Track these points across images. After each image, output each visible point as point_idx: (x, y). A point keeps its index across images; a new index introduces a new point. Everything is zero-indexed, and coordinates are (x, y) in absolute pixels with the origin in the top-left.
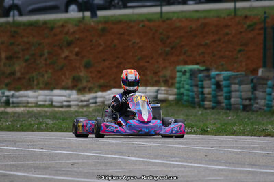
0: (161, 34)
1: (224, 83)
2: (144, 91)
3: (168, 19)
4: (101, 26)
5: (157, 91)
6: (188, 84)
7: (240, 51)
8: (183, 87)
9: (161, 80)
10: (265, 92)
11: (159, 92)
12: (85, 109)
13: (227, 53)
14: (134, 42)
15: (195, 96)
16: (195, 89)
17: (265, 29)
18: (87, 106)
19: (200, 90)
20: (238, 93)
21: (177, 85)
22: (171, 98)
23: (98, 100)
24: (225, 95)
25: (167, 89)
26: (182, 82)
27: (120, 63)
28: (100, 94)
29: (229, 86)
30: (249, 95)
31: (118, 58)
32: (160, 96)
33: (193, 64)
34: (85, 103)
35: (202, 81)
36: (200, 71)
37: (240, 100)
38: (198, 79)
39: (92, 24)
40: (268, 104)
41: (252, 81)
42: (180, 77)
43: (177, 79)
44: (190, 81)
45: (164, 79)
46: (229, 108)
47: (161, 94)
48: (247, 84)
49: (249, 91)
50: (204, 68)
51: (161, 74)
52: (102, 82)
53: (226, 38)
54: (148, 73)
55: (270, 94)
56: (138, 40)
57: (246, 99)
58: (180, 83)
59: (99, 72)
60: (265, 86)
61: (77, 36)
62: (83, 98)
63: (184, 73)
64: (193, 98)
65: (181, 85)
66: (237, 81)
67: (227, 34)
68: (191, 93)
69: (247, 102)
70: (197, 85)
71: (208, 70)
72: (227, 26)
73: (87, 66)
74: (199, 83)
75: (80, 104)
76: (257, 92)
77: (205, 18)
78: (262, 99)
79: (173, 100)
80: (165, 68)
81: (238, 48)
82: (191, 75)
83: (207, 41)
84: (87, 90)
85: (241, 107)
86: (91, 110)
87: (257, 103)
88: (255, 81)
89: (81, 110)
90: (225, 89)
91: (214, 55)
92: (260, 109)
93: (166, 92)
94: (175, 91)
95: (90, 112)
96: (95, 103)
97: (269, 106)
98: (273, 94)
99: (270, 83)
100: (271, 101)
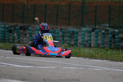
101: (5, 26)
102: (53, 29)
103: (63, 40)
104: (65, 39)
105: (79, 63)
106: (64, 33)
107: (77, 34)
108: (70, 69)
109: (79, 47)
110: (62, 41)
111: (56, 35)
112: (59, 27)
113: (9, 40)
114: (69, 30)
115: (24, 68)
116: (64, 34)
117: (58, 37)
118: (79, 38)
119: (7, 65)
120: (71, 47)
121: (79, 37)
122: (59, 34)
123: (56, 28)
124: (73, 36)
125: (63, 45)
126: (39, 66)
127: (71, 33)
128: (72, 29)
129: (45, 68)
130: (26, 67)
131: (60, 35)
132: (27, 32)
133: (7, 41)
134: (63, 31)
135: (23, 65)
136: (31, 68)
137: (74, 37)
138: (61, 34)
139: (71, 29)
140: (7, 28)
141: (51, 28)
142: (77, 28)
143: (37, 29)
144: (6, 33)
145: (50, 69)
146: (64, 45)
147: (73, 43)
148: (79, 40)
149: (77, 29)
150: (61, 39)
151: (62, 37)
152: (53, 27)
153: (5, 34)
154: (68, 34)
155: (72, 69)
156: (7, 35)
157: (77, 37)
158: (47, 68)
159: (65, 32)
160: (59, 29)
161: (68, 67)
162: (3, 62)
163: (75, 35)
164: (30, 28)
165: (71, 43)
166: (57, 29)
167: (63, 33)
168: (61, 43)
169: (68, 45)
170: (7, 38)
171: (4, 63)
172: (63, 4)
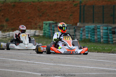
0: (38, 8)
2: (30, 31)
3: (41, 1)
4: (13, 4)
5: (35, 32)
6: (48, 29)
7: (71, 15)
8: (46, 30)
9: (38, 27)
10: (79, 33)
11: (36, 32)
12: (4, 39)
13: (66, 16)
14: (27, 11)
15: (51, 34)
16: (51, 31)
17: (80, 6)
18: (6, 38)
19: (53, 31)
21: (44, 29)
22: (41, 35)
23: (11, 35)
25: (39, 31)
26: (46, 28)
27: (21, 20)
28: (11, 33)
30: (73, 34)
31: (20, 17)
32: (37, 34)
33: (51, 20)
34: (5, 36)
35: (54, 28)
36: (53, 24)
38: (52, 27)
39: (9, 3)
40: (80, 38)
41: (74, 28)
42: (45, 26)
43: (44, 27)
44: (49, 28)
45: (39, 27)
47: (37, 33)
48: (72, 29)
49: (73, 32)
50: (55, 22)
51: (38, 24)
52: (13, 27)
53: (65, 10)
54: (33, 24)
55: (82, 34)
56: (28, 10)
58: (44, 28)
59: (12, 23)
60: (79, 30)
61: (3, 8)
62: (4, 34)
63: (46, 24)
64: (50, 35)
65: (45, 29)
66: (68, 28)
67: (66, 8)
68: (49, 33)
70: (52, 30)
71: (56, 23)
72: (66, 5)
73: (7, 21)
74: (53, 29)
75: (3, 37)
76: (76, 33)
77: (57, 1)
78: (78, 36)
79: (41, 36)
80: (40, 22)
81: (70, 14)
82: (49, 25)
83: (57, 11)
84: (6, 31)
86: (7, 39)
87: (76, 37)
88: (75, 28)
89: (3, 39)
91: (60, 17)
93: (39, 32)
94: (43, 32)
95: (6, 40)
96: (9, 36)
97: (81, 38)
98: (83, 33)
99: (81, 29)
100: (82, 36)
101: (108, 28)
113: (113, 42)
133: (110, 42)
140: (110, 30)
144: (110, 34)
153: (108, 35)
156: (110, 37)
170: (110, 40)
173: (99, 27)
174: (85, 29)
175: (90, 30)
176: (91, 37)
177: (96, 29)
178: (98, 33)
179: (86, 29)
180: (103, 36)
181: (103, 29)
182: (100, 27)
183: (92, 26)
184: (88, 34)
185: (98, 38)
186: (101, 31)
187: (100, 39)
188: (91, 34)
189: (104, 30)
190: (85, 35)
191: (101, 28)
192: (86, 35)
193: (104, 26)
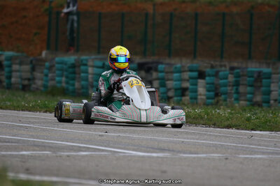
1: (5, 63)
7: (36, 34)
10: (42, 73)
20: (18, 74)
24: (6, 74)
29: (10, 66)
30: (28, 75)
37: (19, 80)
40: (44, 84)
41: (31, 62)
46: (9, 87)
48: (27, 65)
49: (29, 72)
55: (47, 75)
57: (25, 79)
60: (42, 67)
66: (17, 61)
69: (26, 82)
76: (35, 73)
78: (39, 80)
85: (20, 87)
87: (35, 84)
88: (34, 62)
90: (7, 69)
92: (37, 89)
97: (45, 86)
98: (50, 75)
99: (47, 64)
100: (47, 81)
101: (104, 64)
102: (212, 67)
103: (237, 92)
104: (241, 89)
105: (275, 146)
106: (238, 76)
107: (269, 78)
108: (255, 158)
109: (273, 108)
110: (235, 96)
111: (221, 81)
112: (227, 64)
114: (249, 69)
115: (149, 157)
116: (238, 79)
117: (225, 85)
118: (272, 88)
119: (111, 151)
120: (256, 108)
121: (272, 85)
122: (227, 78)
123: (221, 66)
124: (259, 84)
125: (237, 105)
126: (184, 153)
127: (255, 75)
128: (256, 68)
129: (198, 157)
130: (154, 155)
131: (230, 82)
132: (155, 75)
134: (238, 72)
135: (148, 152)
136: (166, 158)
137: (261, 86)
138: (231, 78)
139: (253, 67)
141: (210, 65)
142: (268, 65)
143: (176, 68)
145: (209, 159)
146: (238, 103)
147: (258, 98)
148: (273, 93)
149: (269, 67)
150: (231, 90)
151: (233, 86)
152: (212, 62)
154: (248, 79)
155: (260, 159)
157: (269, 86)
158: (200, 158)
159: (241, 73)
160: (228, 68)
161: (251, 154)
162: (102, 146)
163: (264, 80)
164: (161, 67)
165: (255, 100)
166: (223, 69)
167: (235, 77)
168: (233, 99)
169: (248, 103)
171: (106, 146)
172: (235, 10)
173: (84, 62)
174: (54, 66)
175: (65, 67)
176: (67, 83)
177: (79, 66)
178: (82, 75)
179: (57, 65)
180: (92, 83)
181: (93, 66)
182: (87, 60)
183: (71, 59)
184: (62, 76)
185: (83, 88)
186: (90, 70)
187: (87, 89)
188: (67, 77)
189: (95, 69)
190: (54, 80)
191: (90, 63)
192: (57, 79)
193: (96, 59)
